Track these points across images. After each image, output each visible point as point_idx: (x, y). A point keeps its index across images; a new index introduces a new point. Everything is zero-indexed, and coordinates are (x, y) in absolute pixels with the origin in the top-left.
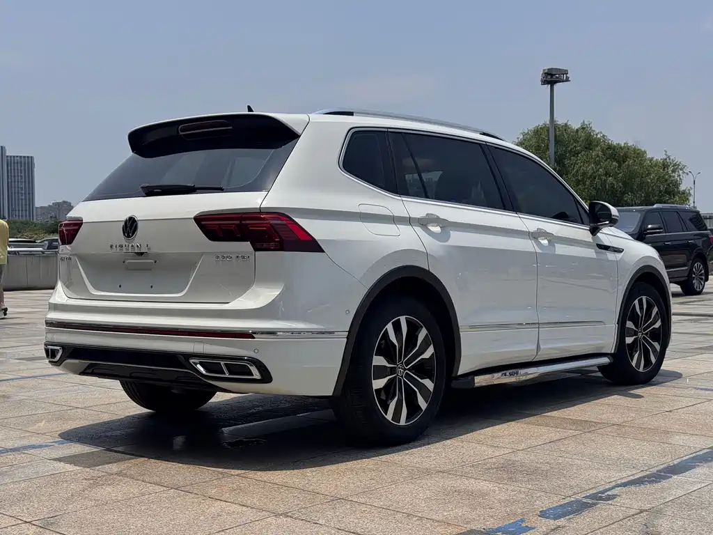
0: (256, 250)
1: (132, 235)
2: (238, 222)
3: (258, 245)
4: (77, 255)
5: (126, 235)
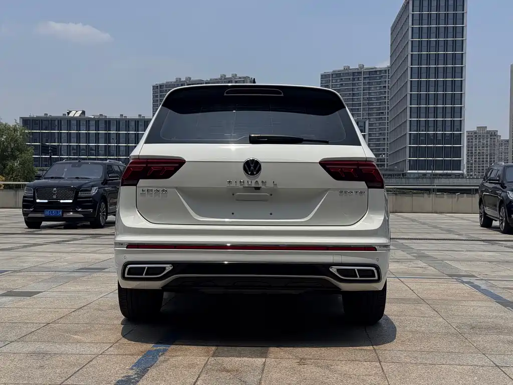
0: (369, 187)
1: (256, 174)
2: (356, 167)
3: (371, 184)
4: (176, 188)
5: (249, 173)
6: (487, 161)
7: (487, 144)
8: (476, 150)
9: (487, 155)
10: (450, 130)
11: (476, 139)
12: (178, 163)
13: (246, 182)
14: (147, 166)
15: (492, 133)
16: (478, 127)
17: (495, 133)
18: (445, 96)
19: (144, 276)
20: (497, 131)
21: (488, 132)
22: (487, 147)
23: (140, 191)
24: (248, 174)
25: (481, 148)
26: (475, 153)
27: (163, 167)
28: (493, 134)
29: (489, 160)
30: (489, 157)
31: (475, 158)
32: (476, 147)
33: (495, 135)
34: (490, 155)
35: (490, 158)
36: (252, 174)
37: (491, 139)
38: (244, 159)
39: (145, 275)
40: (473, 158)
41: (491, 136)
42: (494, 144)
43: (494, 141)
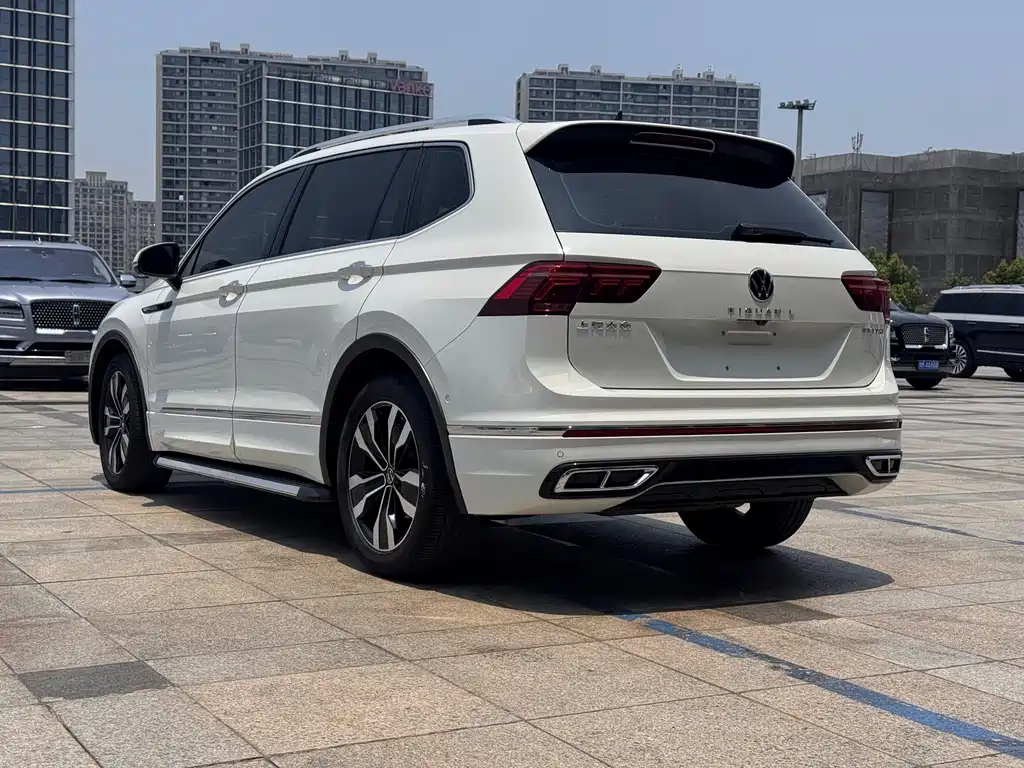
1: (768, 297)
4: (647, 321)
5: (760, 295)
6: (107, 242)
7: (107, 208)
8: (85, 218)
9: (107, 230)
10: (44, 174)
11: (85, 196)
12: (650, 273)
13: (754, 311)
14: (590, 276)
15: (116, 186)
16: (87, 173)
17: (122, 187)
18: (32, 102)
19: (602, 488)
20: (126, 184)
21: (110, 184)
22: (107, 214)
23: (576, 324)
24: (757, 296)
25: (95, 216)
26: (83, 224)
27: (622, 279)
28: (119, 188)
29: (111, 240)
30: (110, 233)
31: (84, 235)
32: (86, 213)
33: (123, 192)
34: (114, 231)
35: (114, 237)
36: (763, 297)
37: (115, 197)
38: (749, 271)
39: (606, 486)
40: (80, 235)
41: (114, 192)
42: (121, 209)
43: (122, 204)
